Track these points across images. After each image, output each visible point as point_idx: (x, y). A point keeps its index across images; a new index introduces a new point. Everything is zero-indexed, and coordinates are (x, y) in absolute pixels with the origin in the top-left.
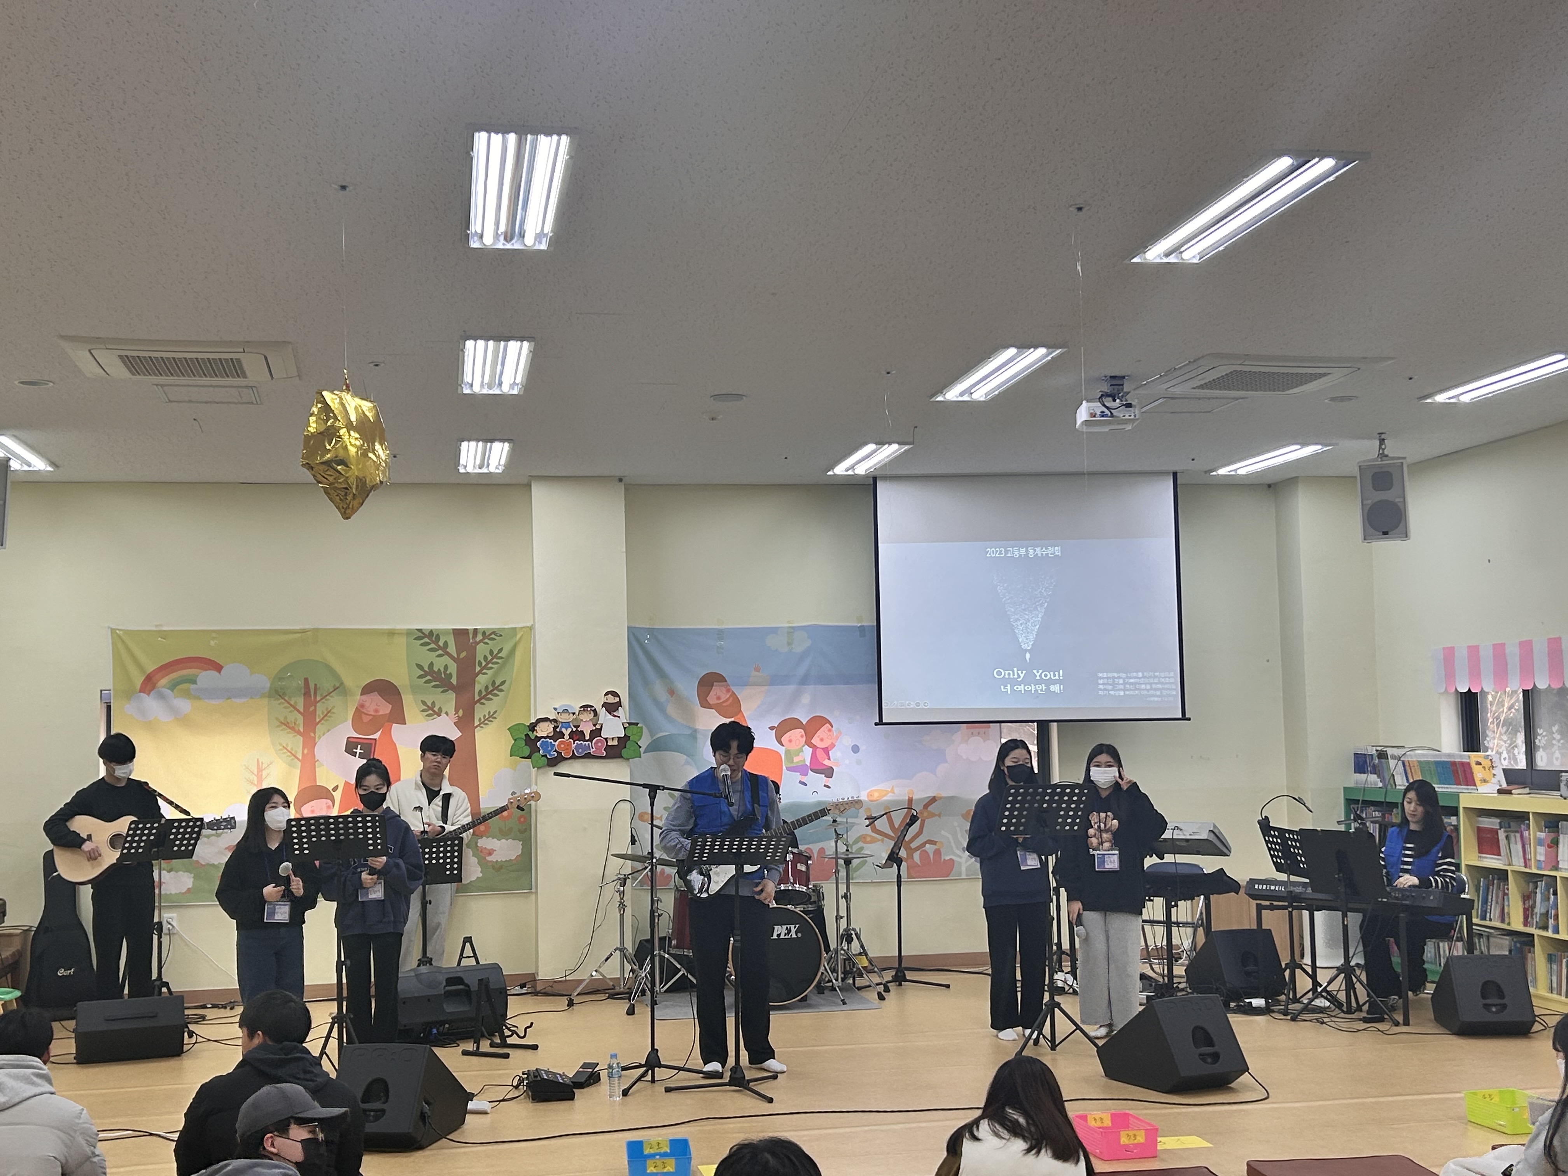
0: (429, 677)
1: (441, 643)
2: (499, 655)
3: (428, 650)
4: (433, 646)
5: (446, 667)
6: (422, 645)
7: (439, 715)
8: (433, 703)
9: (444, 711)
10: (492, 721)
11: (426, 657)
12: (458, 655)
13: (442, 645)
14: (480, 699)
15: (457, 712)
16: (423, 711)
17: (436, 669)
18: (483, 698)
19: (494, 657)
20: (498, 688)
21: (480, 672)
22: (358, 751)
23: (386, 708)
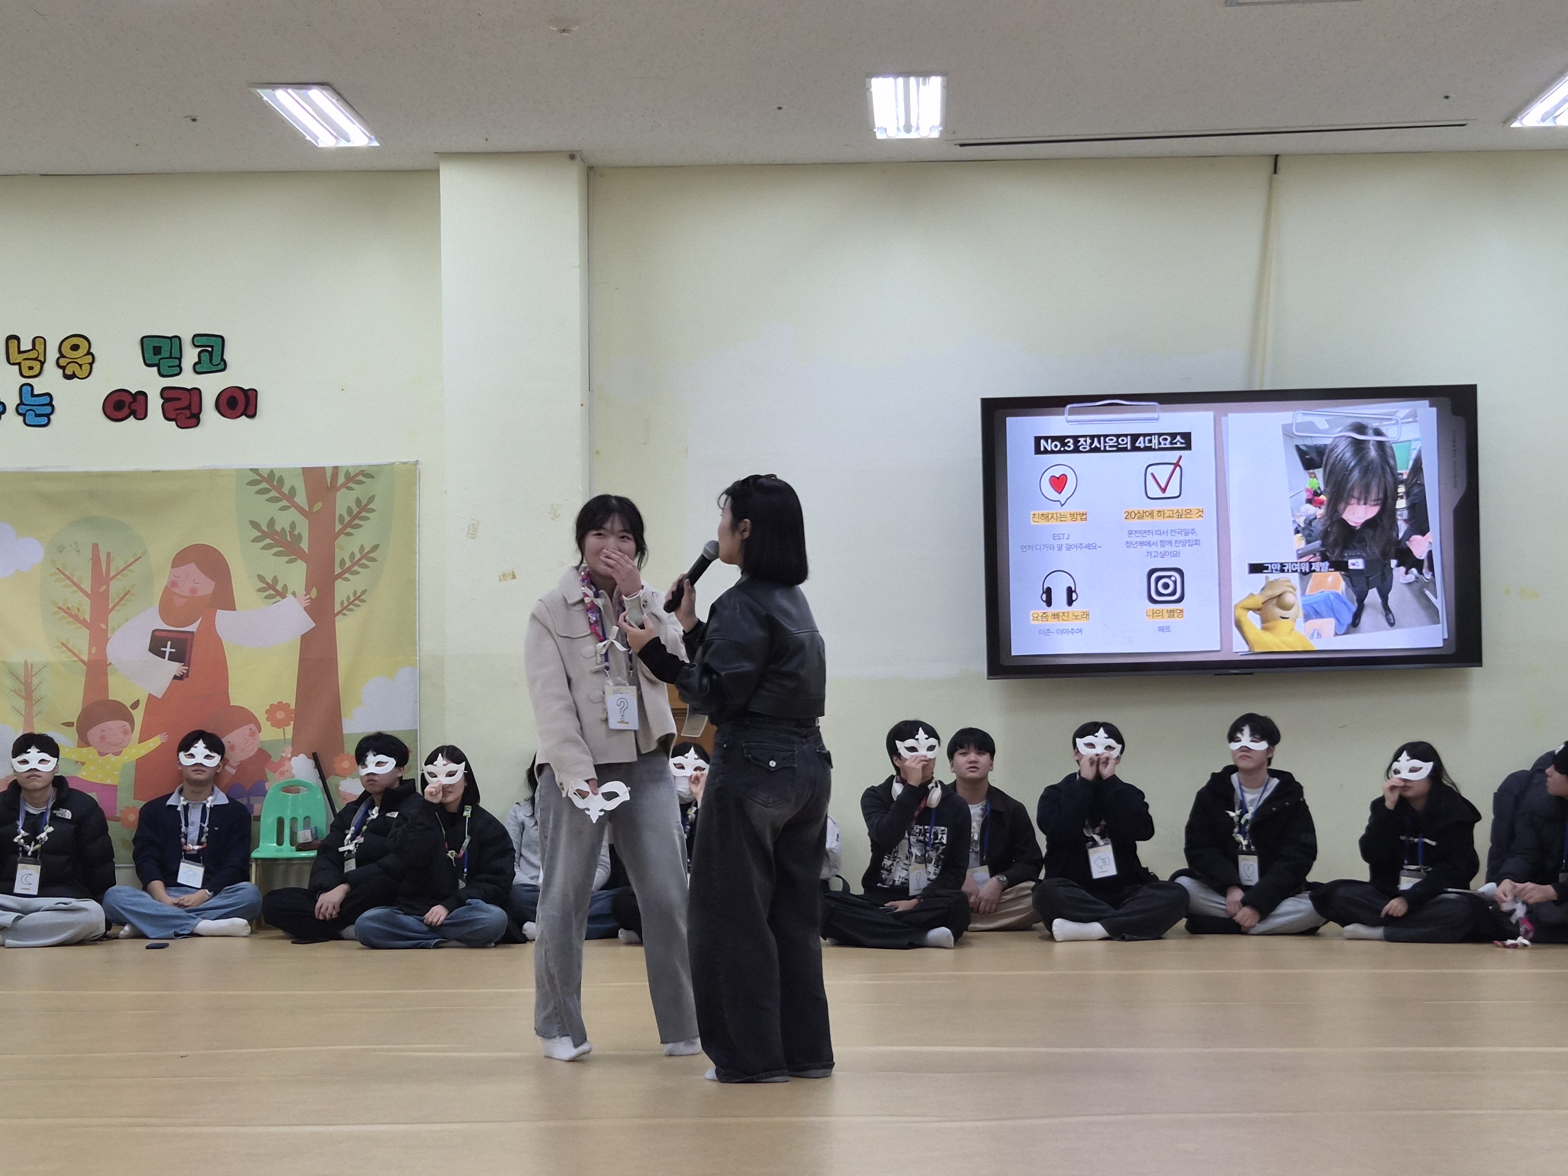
0: (268, 541)
1: (285, 490)
2: (370, 506)
3: (268, 500)
4: (273, 493)
5: (293, 525)
6: (259, 492)
7: (284, 597)
8: (275, 579)
9: (290, 591)
10: (358, 606)
11: (264, 510)
12: (311, 506)
13: (286, 492)
14: (343, 572)
15: (308, 590)
16: (260, 590)
17: (278, 528)
18: (348, 570)
19: (362, 509)
20: (368, 556)
21: (341, 532)
22: (168, 650)
23: (206, 586)
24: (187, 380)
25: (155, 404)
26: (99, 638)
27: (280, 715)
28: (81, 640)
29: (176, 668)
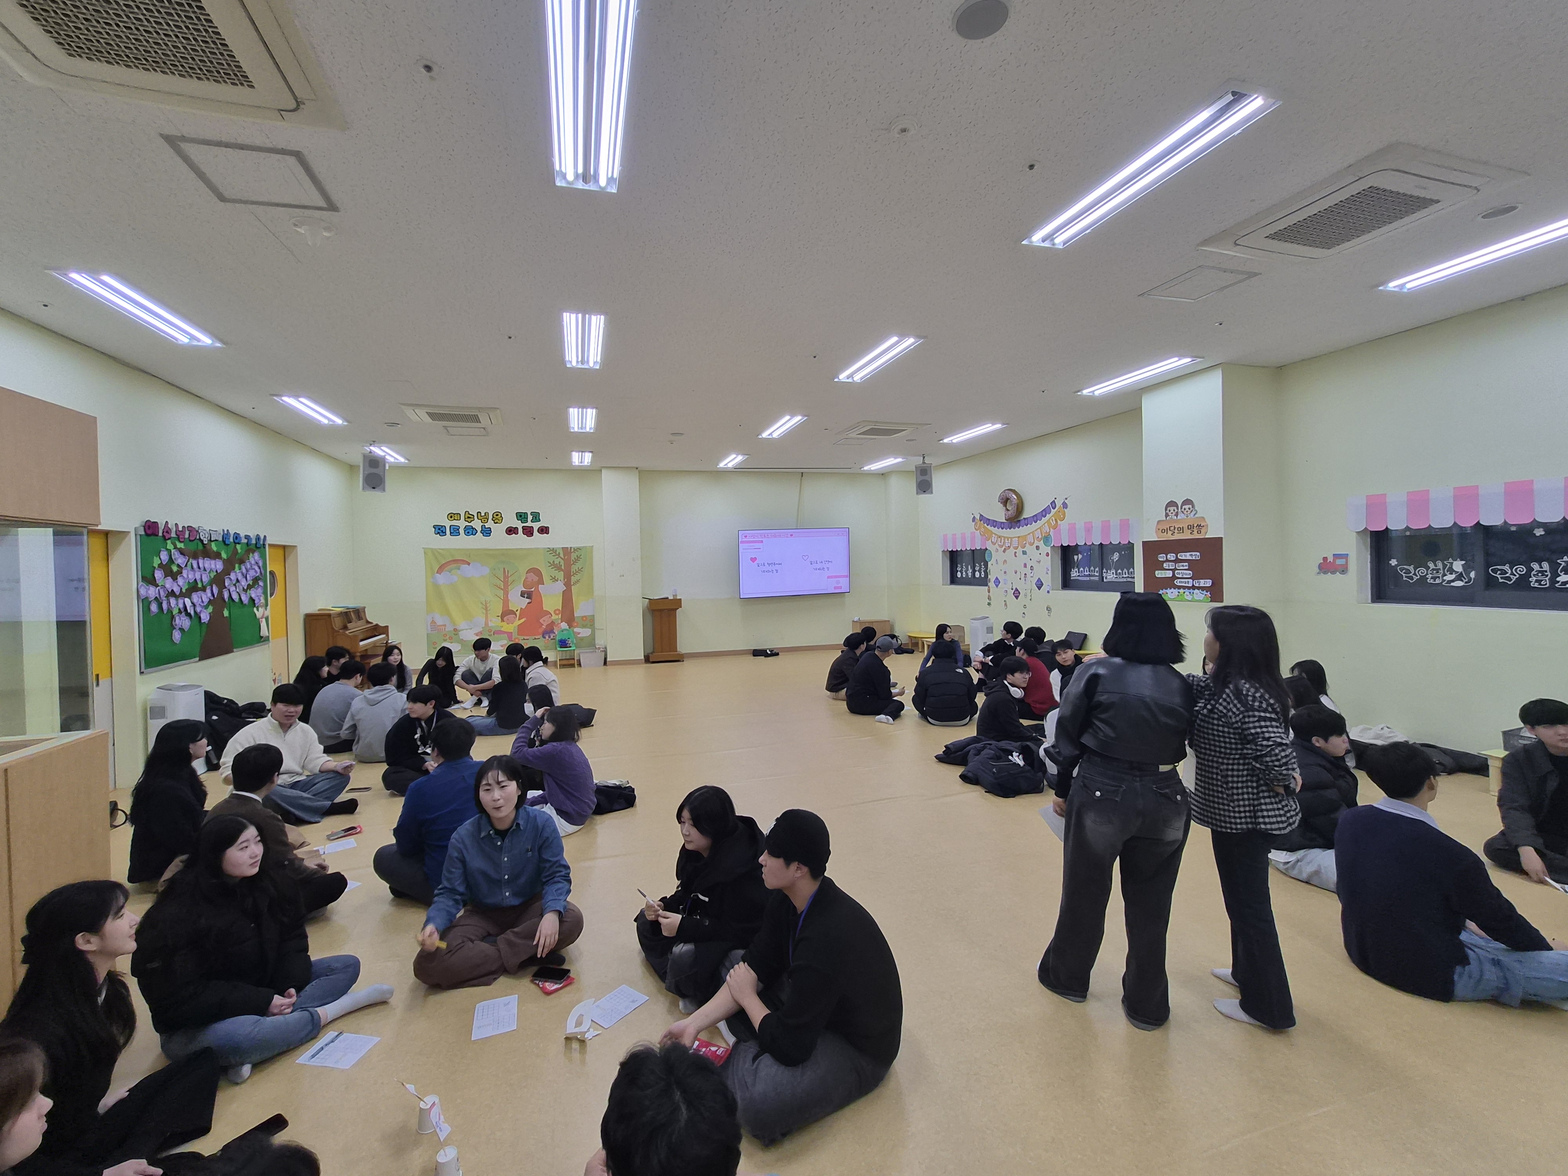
0: (553, 566)
1: (557, 553)
2: (580, 557)
3: (552, 556)
4: (554, 554)
5: (560, 562)
6: (550, 554)
7: (557, 581)
8: (555, 577)
9: (559, 579)
10: (577, 584)
11: (552, 558)
12: (564, 557)
14: (573, 575)
15: (564, 580)
16: (551, 579)
17: (555, 563)
18: (575, 574)
19: (578, 558)
20: (580, 570)
21: (573, 564)
22: (526, 596)
23: (536, 579)
24: (529, 524)
25: (520, 530)
26: (506, 593)
27: (557, 612)
28: (501, 593)
29: (528, 600)
